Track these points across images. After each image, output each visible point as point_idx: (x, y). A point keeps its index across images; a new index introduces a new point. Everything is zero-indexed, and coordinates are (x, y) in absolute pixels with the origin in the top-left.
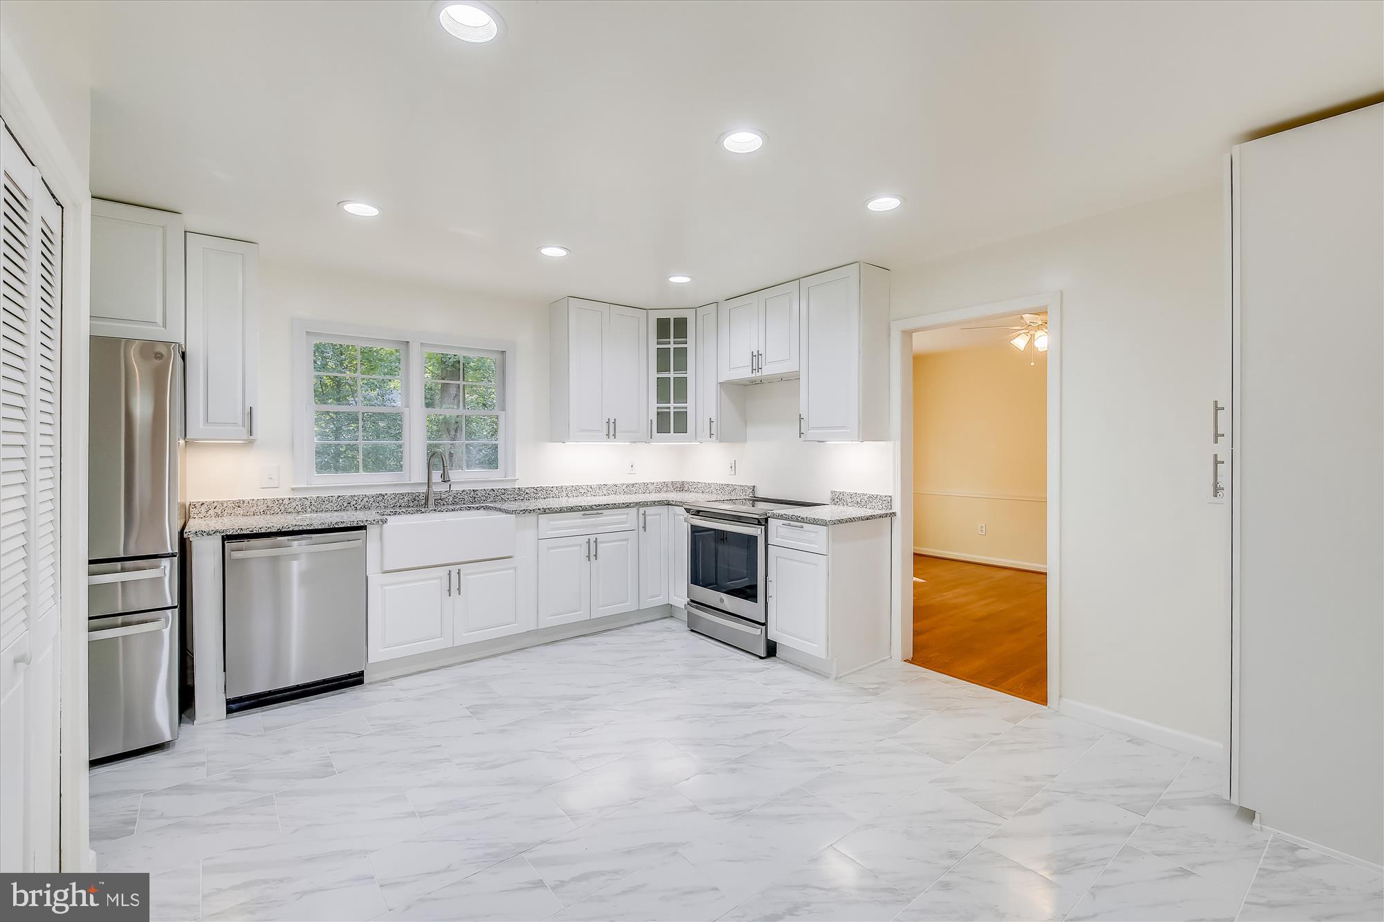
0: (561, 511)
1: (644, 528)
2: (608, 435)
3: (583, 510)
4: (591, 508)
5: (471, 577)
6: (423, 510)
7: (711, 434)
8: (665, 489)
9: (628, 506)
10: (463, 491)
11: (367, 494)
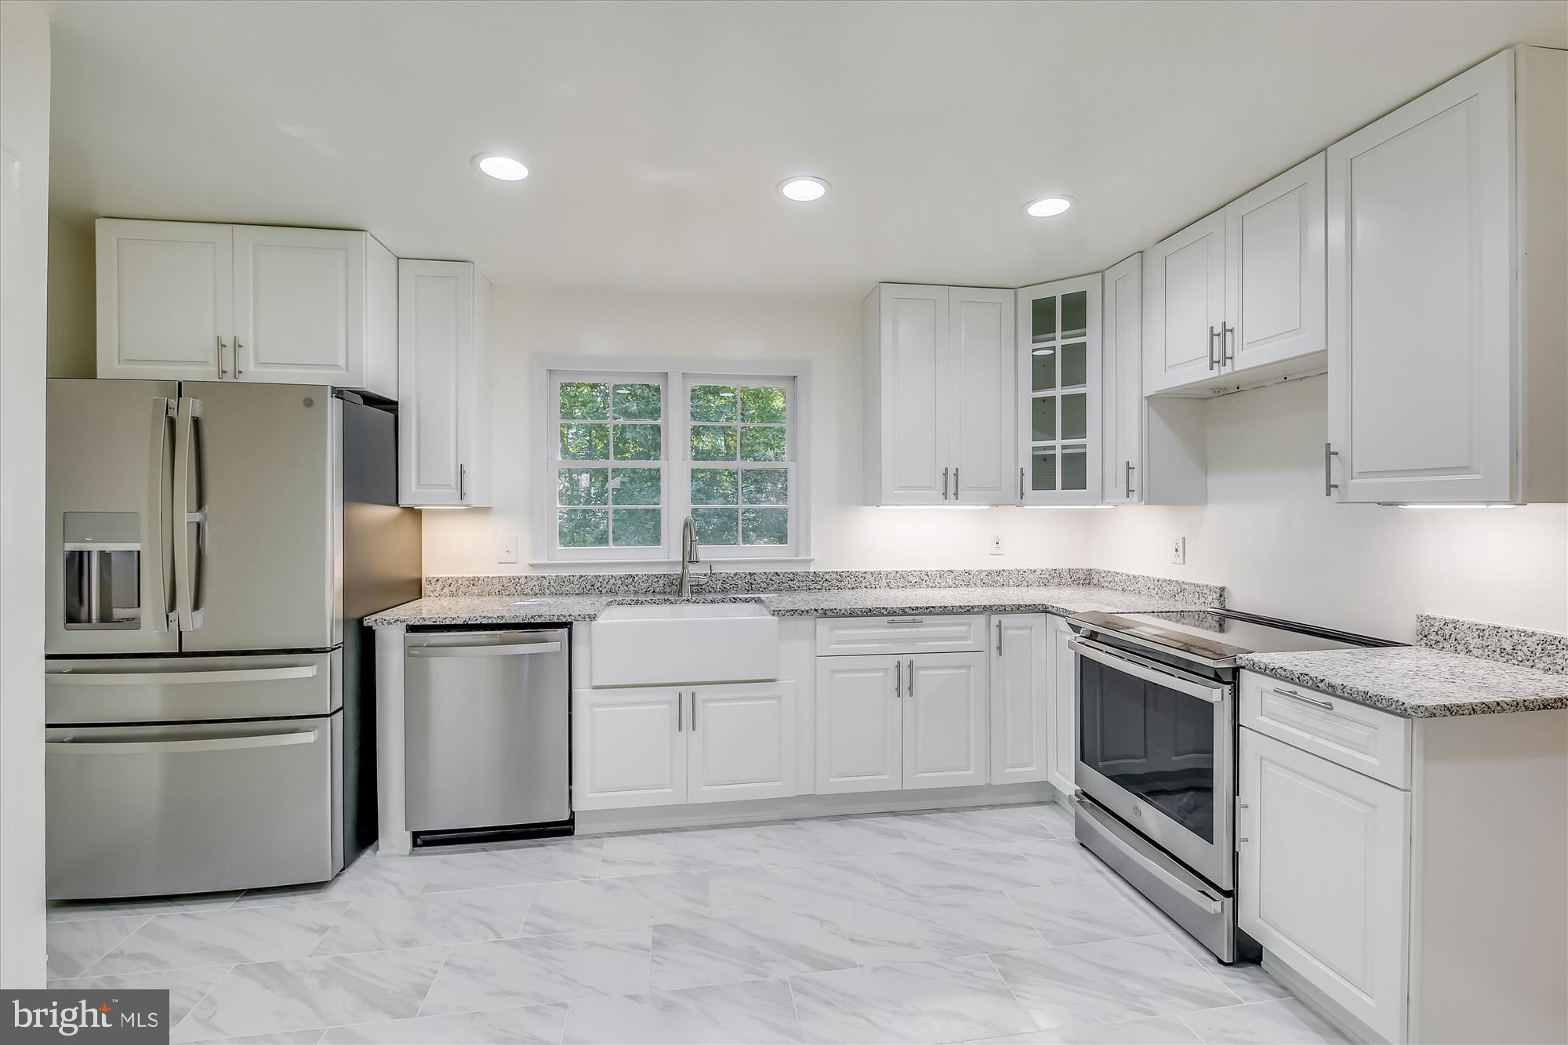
0: (852, 614)
1: (999, 648)
2: (945, 494)
3: (889, 614)
4: (903, 612)
5: (713, 707)
6: (672, 599)
7: (1129, 491)
8: (1056, 581)
9: (968, 610)
10: (736, 574)
11: (614, 574)
